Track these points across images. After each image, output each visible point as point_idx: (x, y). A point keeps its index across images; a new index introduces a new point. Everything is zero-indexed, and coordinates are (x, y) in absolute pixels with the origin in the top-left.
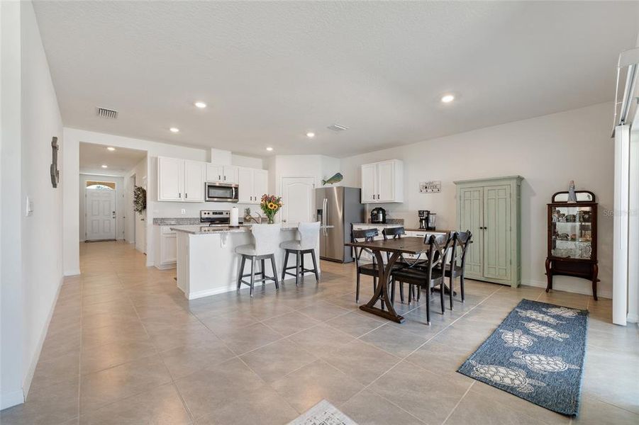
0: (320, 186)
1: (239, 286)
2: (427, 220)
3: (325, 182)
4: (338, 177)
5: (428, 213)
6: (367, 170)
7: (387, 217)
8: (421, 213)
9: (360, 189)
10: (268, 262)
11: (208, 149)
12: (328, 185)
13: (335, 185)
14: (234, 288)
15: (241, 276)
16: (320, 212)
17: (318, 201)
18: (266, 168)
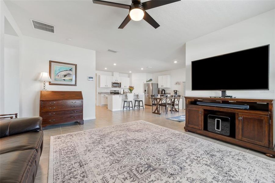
0: (145, 82)
1: (123, 109)
2: (176, 93)
3: (147, 82)
4: (151, 80)
5: (177, 91)
6: (160, 78)
7: (166, 92)
8: (174, 91)
9: (158, 84)
10: (131, 103)
11: (113, 72)
12: (148, 82)
13: (150, 83)
14: (122, 109)
15: (124, 107)
16: (145, 91)
17: (145, 87)
18: (129, 77)
